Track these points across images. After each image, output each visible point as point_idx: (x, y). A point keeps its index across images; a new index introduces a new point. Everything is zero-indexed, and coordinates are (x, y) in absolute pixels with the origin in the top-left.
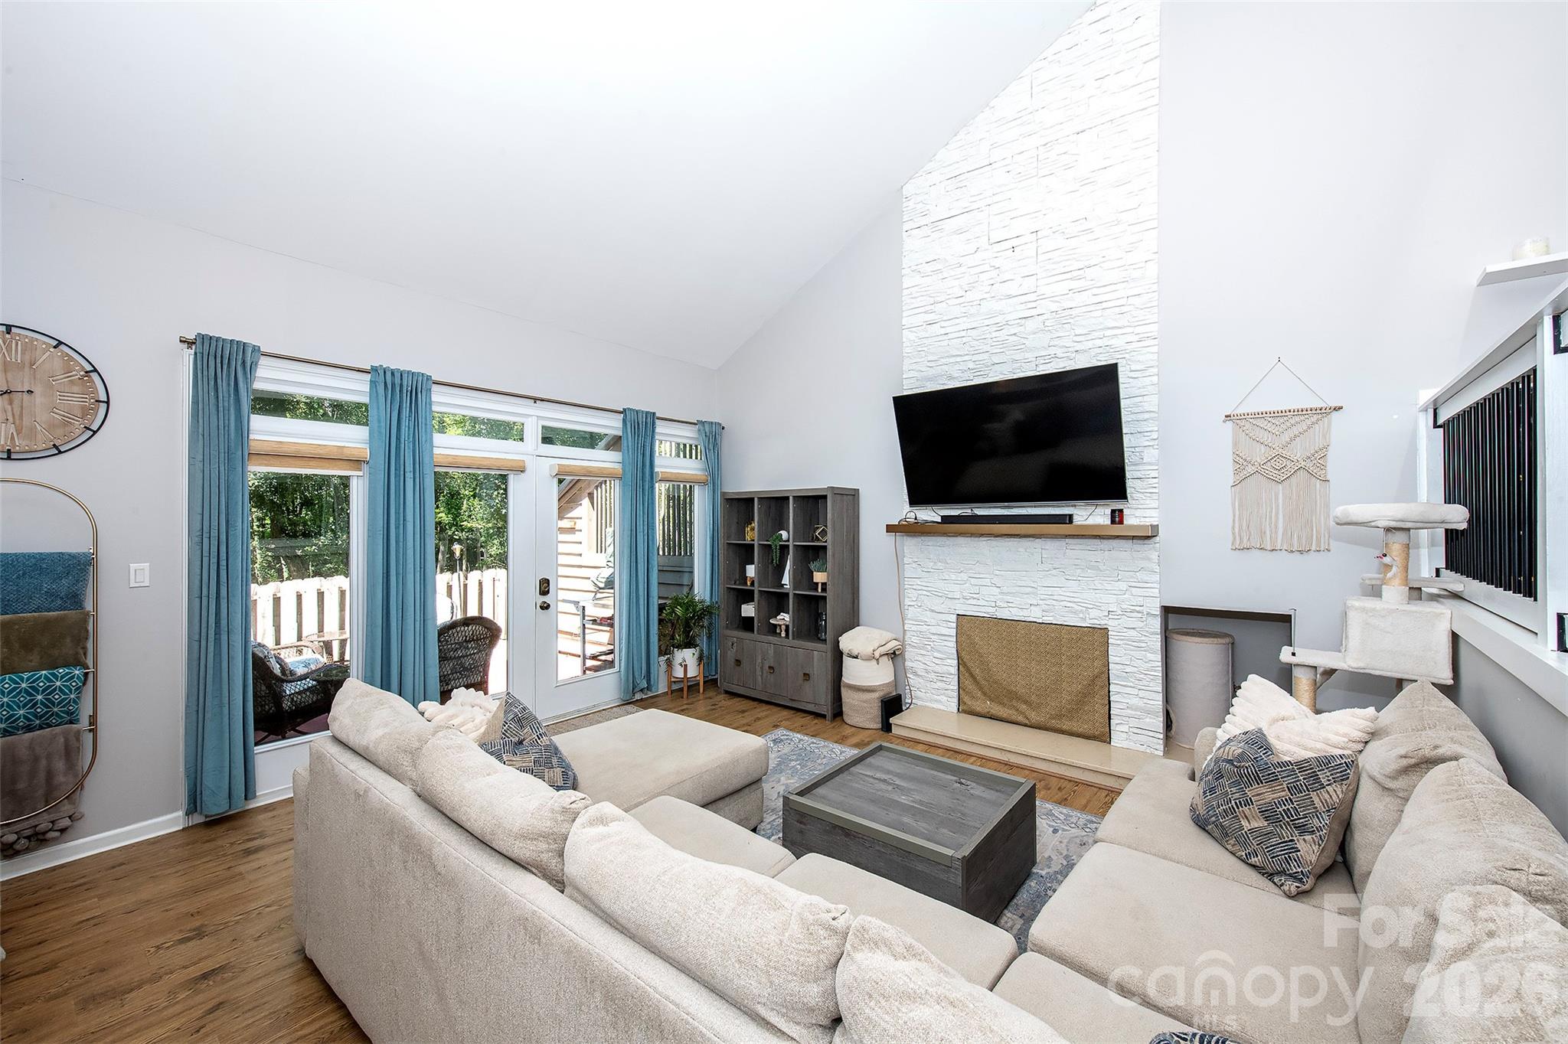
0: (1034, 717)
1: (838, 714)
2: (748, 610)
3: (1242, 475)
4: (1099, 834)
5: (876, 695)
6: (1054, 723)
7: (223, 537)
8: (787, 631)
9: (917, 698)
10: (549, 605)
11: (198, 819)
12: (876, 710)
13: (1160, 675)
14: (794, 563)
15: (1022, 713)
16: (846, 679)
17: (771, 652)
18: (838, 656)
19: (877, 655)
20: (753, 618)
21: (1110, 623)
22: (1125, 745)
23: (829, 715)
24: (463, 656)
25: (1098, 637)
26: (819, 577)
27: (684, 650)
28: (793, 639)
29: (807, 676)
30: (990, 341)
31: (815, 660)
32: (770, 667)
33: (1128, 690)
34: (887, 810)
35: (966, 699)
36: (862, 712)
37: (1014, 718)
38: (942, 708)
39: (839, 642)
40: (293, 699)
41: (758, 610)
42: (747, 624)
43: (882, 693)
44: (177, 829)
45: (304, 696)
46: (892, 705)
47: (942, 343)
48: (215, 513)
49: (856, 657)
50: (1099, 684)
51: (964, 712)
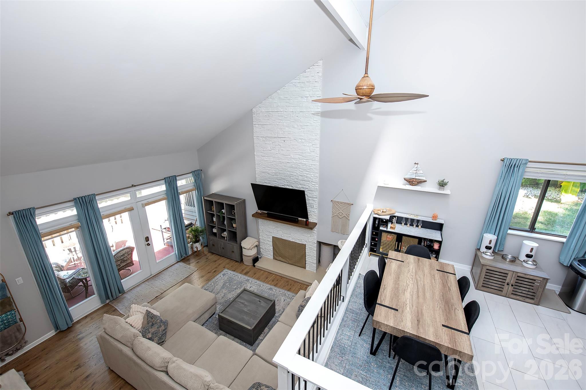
0: (290, 262)
1: (242, 260)
2: (215, 231)
3: (334, 215)
4: (279, 319)
5: (251, 258)
6: (294, 264)
7: (43, 265)
8: (227, 238)
9: (263, 255)
10: (150, 244)
11: (58, 331)
12: (251, 262)
13: (316, 256)
14: (227, 220)
15: (287, 261)
16: (243, 253)
17: (222, 244)
18: (241, 248)
19: (251, 248)
20: (216, 233)
21: (306, 243)
22: (309, 269)
23: (239, 262)
24: (123, 258)
25: (303, 246)
26: (234, 225)
27: (196, 244)
28: (229, 241)
29: (233, 252)
30: (278, 166)
31: (235, 248)
32: (223, 248)
33: (310, 258)
34: (241, 314)
35: (275, 256)
36: (248, 262)
37: (285, 262)
38: (269, 257)
39: (241, 243)
40: (70, 282)
41: (218, 230)
42: (215, 234)
43: (253, 257)
44: (54, 334)
45: (73, 280)
46: (256, 260)
47: (266, 163)
48: (38, 260)
49: (246, 249)
50: (304, 256)
51: (274, 259)
